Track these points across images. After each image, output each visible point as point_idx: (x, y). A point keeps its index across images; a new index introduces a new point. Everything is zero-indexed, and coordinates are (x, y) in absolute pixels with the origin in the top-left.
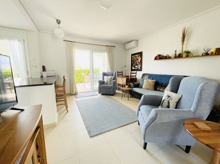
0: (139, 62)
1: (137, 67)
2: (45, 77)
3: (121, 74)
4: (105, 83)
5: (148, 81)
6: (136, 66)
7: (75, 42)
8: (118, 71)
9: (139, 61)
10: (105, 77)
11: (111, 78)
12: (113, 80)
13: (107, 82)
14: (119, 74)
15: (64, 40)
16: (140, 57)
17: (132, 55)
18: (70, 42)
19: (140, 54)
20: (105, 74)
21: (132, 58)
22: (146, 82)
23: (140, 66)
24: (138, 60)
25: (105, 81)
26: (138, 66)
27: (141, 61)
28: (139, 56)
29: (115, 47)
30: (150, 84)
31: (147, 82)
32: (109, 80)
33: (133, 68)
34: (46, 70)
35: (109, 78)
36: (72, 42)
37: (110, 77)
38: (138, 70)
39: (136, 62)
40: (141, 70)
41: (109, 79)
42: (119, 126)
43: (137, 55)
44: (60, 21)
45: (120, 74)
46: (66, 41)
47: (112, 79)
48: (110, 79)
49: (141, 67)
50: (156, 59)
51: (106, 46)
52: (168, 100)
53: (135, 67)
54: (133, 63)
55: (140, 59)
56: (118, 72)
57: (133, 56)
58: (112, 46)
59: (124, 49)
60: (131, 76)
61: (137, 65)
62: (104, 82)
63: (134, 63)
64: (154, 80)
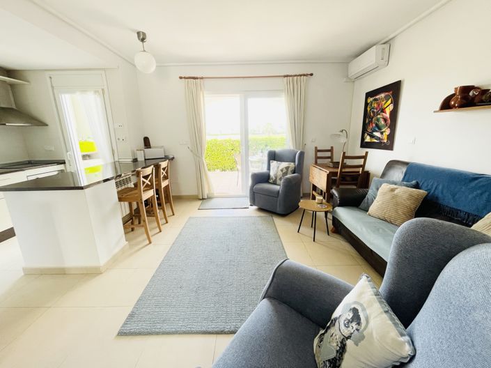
0: (385, 120)
1: (377, 134)
2: (142, 161)
3: (328, 154)
4: (271, 181)
5: (393, 190)
6: (375, 134)
7: (202, 78)
8: (316, 148)
9: (387, 115)
10: (274, 164)
11: (287, 168)
12: (294, 173)
13: (276, 178)
14: (319, 154)
15: (181, 78)
16: (389, 102)
17: (369, 95)
18: (192, 80)
19: (394, 90)
20: (273, 156)
21: (366, 104)
22: (384, 194)
23: (387, 132)
24: (383, 111)
25: (272, 174)
26: (382, 133)
27: (394, 114)
28: (387, 98)
29: (312, 75)
30: (397, 204)
31: (388, 196)
32: (280, 173)
33: (368, 139)
34: (151, 145)
35: (280, 168)
36: (197, 78)
37: (284, 165)
38: (380, 145)
39: (378, 120)
40: (389, 146)
41: (282, 170)
42: (204, 329)
43: (383, 95)
44: (144, 34)
45: (323, 156)
46: (185, 78)
47: (290, 170)
48: (284, 171)
49: (391, 137)
50: (446, 106)
51: (285, 76)
52: (346, 332)
53: (372, 136)
54: (369, 122)
55: (391, 107)
56: (317, 151)
57: (370, 100)
58: (301, 75)
59: (345, 79)
60: (344, 166)
61: (379, 128)
62: (269, 176)
63: (371, 122)
64: (422, 192)
